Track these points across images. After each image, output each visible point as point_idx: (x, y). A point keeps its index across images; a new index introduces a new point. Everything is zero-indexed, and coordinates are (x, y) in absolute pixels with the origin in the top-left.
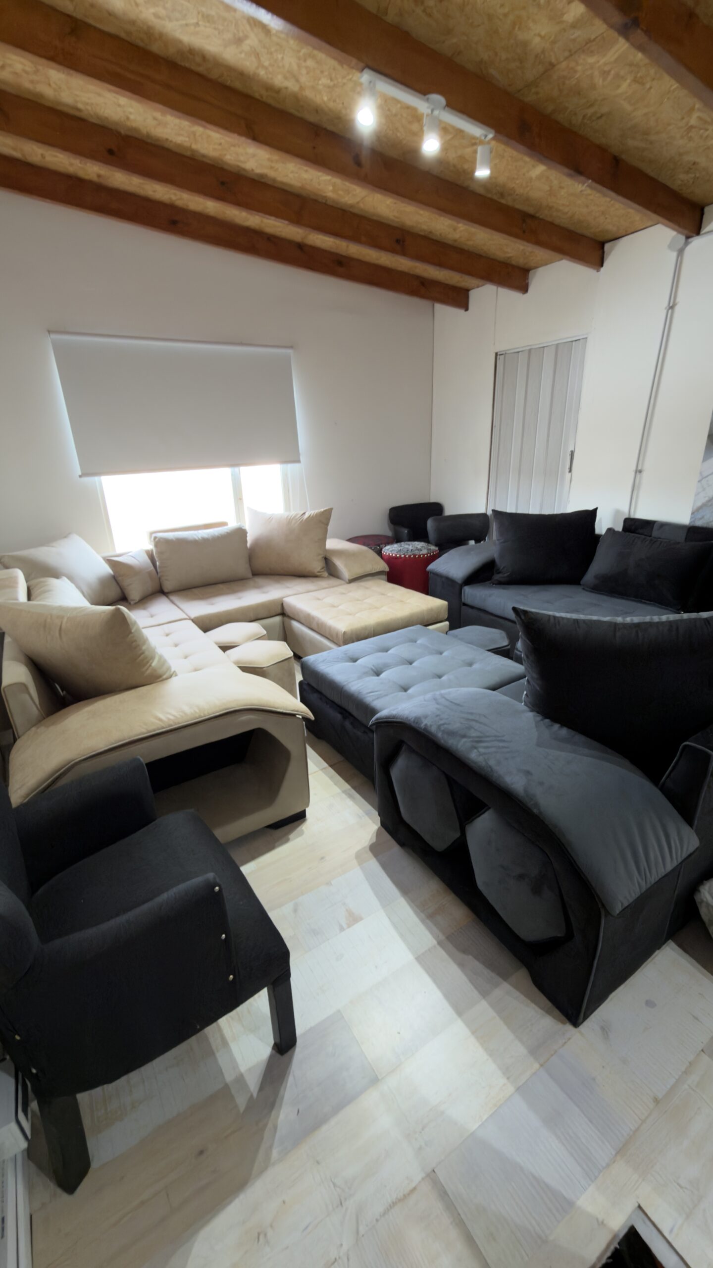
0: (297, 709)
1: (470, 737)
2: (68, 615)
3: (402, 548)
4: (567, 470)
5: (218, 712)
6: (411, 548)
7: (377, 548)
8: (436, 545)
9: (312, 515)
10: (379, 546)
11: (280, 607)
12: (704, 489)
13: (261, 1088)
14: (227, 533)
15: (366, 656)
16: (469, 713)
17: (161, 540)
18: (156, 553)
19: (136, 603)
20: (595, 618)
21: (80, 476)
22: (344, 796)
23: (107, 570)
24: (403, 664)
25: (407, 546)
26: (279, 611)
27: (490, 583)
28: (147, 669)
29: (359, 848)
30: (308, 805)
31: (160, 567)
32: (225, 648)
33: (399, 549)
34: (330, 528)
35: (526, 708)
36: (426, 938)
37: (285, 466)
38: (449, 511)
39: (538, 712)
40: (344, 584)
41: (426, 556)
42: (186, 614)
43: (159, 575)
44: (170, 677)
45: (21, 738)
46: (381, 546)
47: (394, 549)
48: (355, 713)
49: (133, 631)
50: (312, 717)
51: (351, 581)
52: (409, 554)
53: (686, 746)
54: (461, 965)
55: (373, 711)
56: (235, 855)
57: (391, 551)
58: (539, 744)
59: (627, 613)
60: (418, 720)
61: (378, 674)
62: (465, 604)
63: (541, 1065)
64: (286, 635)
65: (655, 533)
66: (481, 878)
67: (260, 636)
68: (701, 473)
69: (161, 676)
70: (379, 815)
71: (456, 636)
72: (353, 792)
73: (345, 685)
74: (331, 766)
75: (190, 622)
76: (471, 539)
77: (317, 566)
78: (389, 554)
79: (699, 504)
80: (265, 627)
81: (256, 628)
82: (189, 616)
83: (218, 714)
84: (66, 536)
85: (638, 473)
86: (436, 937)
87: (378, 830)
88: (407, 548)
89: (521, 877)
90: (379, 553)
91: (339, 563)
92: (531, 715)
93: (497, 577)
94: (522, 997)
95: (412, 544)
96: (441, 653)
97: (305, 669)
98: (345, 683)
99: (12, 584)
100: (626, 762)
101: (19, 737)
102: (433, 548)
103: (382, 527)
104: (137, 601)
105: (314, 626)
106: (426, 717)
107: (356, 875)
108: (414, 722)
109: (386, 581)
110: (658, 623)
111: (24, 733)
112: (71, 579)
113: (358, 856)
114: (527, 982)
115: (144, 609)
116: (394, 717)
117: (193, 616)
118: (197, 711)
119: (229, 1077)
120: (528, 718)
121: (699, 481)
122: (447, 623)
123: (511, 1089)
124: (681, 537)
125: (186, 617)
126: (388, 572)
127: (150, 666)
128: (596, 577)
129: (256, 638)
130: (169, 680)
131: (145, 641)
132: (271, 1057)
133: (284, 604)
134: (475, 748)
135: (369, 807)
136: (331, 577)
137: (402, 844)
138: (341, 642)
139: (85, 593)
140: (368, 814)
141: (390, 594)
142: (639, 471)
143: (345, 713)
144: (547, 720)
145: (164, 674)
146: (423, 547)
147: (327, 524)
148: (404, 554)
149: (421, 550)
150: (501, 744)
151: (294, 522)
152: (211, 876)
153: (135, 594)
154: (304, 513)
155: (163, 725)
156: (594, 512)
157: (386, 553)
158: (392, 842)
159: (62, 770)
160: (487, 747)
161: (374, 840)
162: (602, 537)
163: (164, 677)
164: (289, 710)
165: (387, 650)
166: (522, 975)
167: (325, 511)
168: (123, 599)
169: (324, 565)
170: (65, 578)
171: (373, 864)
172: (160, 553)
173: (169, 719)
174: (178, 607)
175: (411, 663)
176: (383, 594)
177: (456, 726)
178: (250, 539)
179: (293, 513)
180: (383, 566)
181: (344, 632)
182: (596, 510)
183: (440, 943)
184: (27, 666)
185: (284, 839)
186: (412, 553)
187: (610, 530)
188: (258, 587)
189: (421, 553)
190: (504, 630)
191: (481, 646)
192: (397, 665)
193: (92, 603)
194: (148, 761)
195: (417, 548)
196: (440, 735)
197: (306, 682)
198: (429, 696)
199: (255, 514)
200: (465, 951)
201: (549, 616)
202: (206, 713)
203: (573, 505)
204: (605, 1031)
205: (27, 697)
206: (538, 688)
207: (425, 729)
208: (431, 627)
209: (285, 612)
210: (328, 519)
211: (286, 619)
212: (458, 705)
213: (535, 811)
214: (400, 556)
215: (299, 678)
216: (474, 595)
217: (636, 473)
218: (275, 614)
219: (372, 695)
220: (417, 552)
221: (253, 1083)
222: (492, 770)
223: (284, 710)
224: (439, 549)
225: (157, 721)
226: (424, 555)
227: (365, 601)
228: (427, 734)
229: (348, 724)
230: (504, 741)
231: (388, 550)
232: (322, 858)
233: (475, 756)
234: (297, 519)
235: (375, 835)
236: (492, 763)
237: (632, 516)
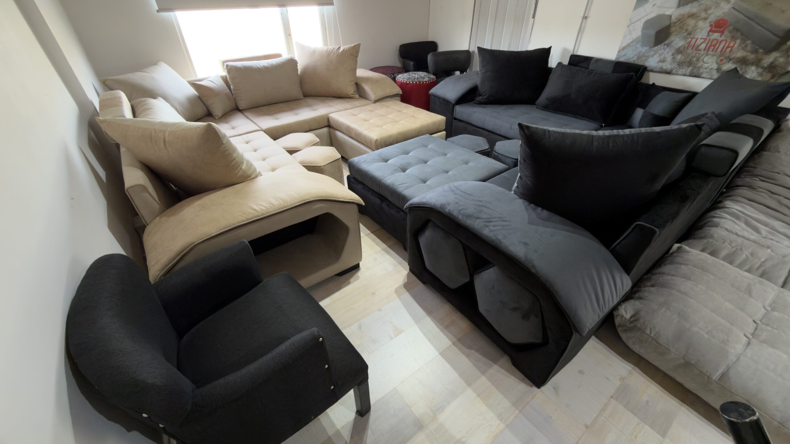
0: (352, 198)
1: (482, 219)
2: (169, 129)
3: (410, 76)
4: (531, 16)
5: (298, 203)
6: (416, 76)
7: (392, 76)
8: (434, 75)
9: (345, 49)
10: (393, 75)
11: (326, 121)
12: (630, 33)
13: (352, 437)
14: (282, 62)
15: (394, 157)
16: (478, 201)
17: (232, 68)
18: (229, 79)
19: (220, 118)
20: (577, 131)
21: (158, 11)
22: (383, 252)
23: (192, 91)
24: (421, 163)
25: (414, 75)
26: (326, 124)
27: (474, 103)
28: (239, 172)
29: (396, 286)
30: (361, 260)
31: (234, 90)
32: (291, 152)
33: (409, 77)
34: (359, 59)
35: (516, 196)
36: (445, 341)
37: (321, 7)
38: (442, 48)
39: (525, 199)
40: (371, 104)
41: (427, 82)
42: (259, 127)
43: (234, 96)
44: (256, 177)
45: (149, 225)
46: (395, 74)
47: (404, 77)
48: (390, 199)
49: (224, 143)
50: (363, 203)
51: (376, 101)
52: (416, 81)
53: (637, 225)
54: (468, 356)
55: (404, 199)
56: (315, 295)
57: (403, 79)
58: (530, 222)
59: (566, 125)
60: (443, 206)
61: (404, 170)
62: (455, 119)
63: (520, 412)
64: (332, 142)
65: (592, 67)
66: (483, 307)
67: (316, 142)
68: (630, 20)
69: (250, 176)
70: (409, 265)
71: (453, 142)
72: (389, 249)
73: (382, 179)
74: (372, 233)
75: (263, 132)
76: (457, 70)
77: (351, 90)
78: (401, 81)
79: (624, 44)
80: (317, 136)
81: (310, 137)
82: (261, 128)
83: (298, 204)
84: (155, 63)
85: (584, 19)
86: (451, 340)
87: (408, 274)
88: (414, 76)
89: (515, 309)
90: (394, 79)
91: (367, 88)
92: (520, 201)
93: (479, 99)
94: (505, 372)
95: (417, 74)
96: (446, 155)
97: (351, 167)
98: (382, 178)
99: (118, 104)
100: (589, 234)
101: (148, 225)
102: (432, 76)
103: (393, 60)
104: (220, 117)
105: (353, 135)
106: (449, 204)
107: (397, 303)
108: (440, 208)
109: (400, 101)
110: (622, 135)
111: (151, 222)
112: (166, 98)
113: (397, 291)
114: (509, 364)
115: (227, 122)
116: (424, 204)
117: (264, 128)
118: (282, 203)
119: (331, 432)
120: (520, 204)
121: (628, 26)
122: (444, 132)
123: (502, 426)
124: (609, 70)
125: (259, 129)
126: (401, 94)
127: (241, 168)
128: (547, 99)
129: (312, 144)
130: (256, 179)
131: (234, 150)
132: (355, 418)
133: (329, 119)
134: (487, 226)
135: (401, 259)
136: (361, 98)
137: (424, 283)
138: (374, 148)
139: (179, 109)
140: (400, 263)
141: (405, 111)
142: (585, 18)
143: (383, 198)
144: (532, 205)
145: (252, 175)
146: (425, 75)
147: (357, 57)
148: (412, 81)
149: (424, 78)
150: (504, 223)
151: (332, 54)
152: (314, 330)
153: (218, 111)
154: (339, 48)
155: (258, 214)
156: (549, 49)
157: (399, 80)
158: (418, 281)
159: (187, 250)
160: (494, 226)
161: (406, 281)
162: (553, 69)
163: (253, 176)
164: (347, 200)
165: (408, 153)
166: (505, 360)
167: (355, 46)
168: (208, 115)
169: (356, 89)
170: (160, 98)
171: (407, 296)
172: (232, 78)
173: (262, 210)
174: (252, 121)
175: (426, 162)
176: (400, 111)
177: (471, 210)
178: (300, 67)
179: (330, 48)
180: (398, 90)
181: (376, 139)
182: (550, 48)
183: (454, 344)
184: (142, 170)
185: (347, 283)
186: (418, 80)
187: (560, 64)
188: (309, 106)
189: (424, 80)
190: (484, 138)
191: (473, 149)
192: (417, 164)
193: (188, 120)
194: (250, 240)
195: (421, 76)
196: (460, 217)
197: (352, 176)
198: (446, 187)
199: (302, 48)
200: (470, 347)
201: (545, 130)
202: (289, 204)
203: (533, 45)
204: (556, 389)
205: (147, 195)
206: (529, 183)
207: (449, 213)
208: (434, 135)
209: (330, 125)
210: (358, 52)
211: (332, 130)
212: (470, 195)
213: (533, 271)
214: (410, 82)
215: (346, 173)
216: (462, 111)
217: (583, 19)
218: (323, 126)
219: (403, 187)
220: (421, 80)
221: (346, 435)
222: (500, 242)
223: (344, 199)
224: (436, 78)
225: (253, 212)
226: (426, 82)
227: (388, 116)
228: (450, 216)
229: (384, 206)
230: (506, 221)
231: (400, 78)
232: (374, 294)
233: (487, 232)
234: (334, 52)
235: (406, 277)
236: (500, 237)
237: (575, 54)
